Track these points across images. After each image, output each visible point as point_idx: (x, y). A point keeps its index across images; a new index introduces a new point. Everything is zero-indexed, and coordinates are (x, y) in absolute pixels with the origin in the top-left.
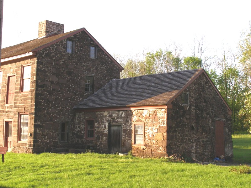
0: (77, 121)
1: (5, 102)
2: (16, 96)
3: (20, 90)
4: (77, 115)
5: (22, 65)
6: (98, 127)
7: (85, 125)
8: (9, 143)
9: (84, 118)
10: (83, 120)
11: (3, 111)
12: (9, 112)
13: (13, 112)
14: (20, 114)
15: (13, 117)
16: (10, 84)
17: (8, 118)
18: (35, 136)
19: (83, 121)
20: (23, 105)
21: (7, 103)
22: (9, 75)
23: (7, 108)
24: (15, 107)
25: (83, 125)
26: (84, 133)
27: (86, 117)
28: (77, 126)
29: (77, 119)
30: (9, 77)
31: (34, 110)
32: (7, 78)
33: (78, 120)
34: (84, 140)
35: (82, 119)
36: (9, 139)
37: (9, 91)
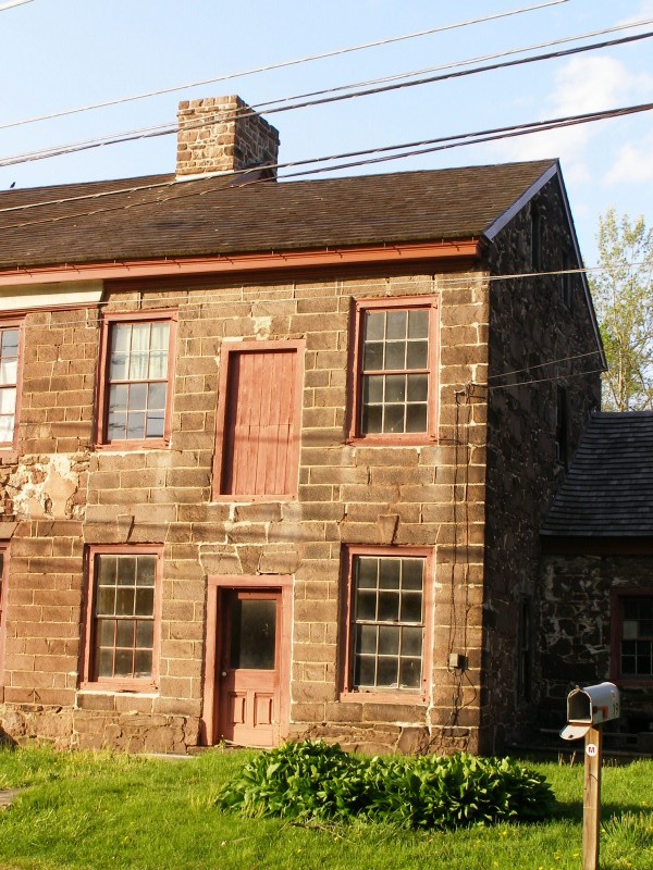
0: (549, 597)
1: (216, 483)
2: (307, 459)
3: (347, 427)
4: (550, 568)
5: (353, 303)
7: (607, 619)
8: (238, 702)
9: (604, 586)
10: (596, 592)
11: (200, 532)
12: (255, 534)
13: (291, 538)
14: (352, 551)
15: (298, 565)
16: (242, 389)
17: (248, 570)
19: (592, 597)
20: (385, 509)
21: (225, 488)
22: (234, 341)
23: (232, 515)
24: (309, 514)
25: (593, 615)
26: (604, 657)
27: (616, 581)
28: (555, 621)
29: (551, 586)
30: (234, 356)
31: (479, 535)
32: (221, 362)
33: (556, 591)
35: (590, 590)
36: (246, 680)
37: (240, 429)
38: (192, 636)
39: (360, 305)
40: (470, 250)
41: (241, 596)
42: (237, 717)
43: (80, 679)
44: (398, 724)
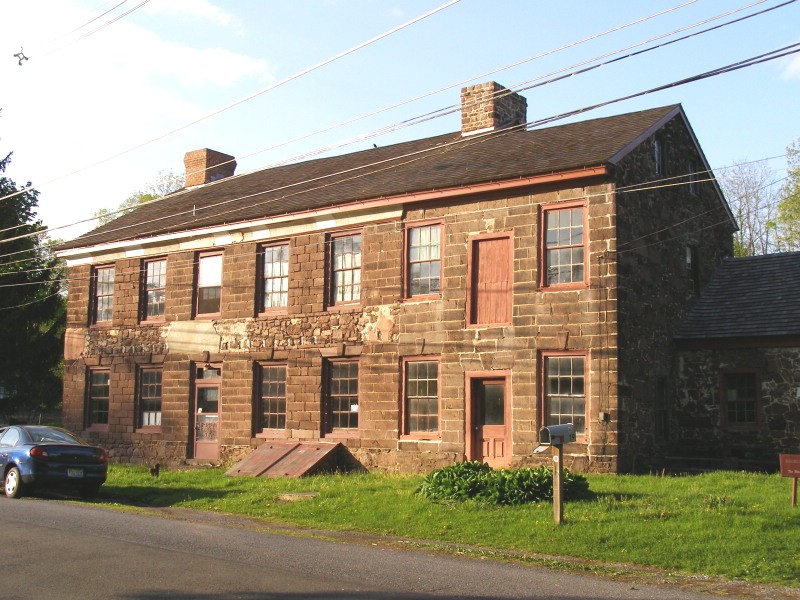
0: (682, 376)
1: (468, 318)
2: (517, 301)
3: (538, 281)
4: (681, 359)
5: (539, 207)
6: (778, 394)
7: (716, 388)
8: (485, 444)
9: (714, 368)
10: (710, 372)
11: (460, 347)
12: (489, 347)
13: (509, 348)
14: (544, 354)
15: (514, 364)
16: (481, 262)
17: (487, 368)
18: (623, 420)
19: (708, 376)
20: (560, 329)
21: (474, 321)
22: (474, 234)
23: (477, 336)
24: (519, 333)
25: (708, 386)
26: (716, 412)
27: (722, 365)
28: (685, 391)
29: (682, 369)
30: (476, 243)
31: (614, 341)
32: (468, 246)
33: (686, 373)
34: (715, 431)
35: (706, 370)
36: (489, 431)
37: (480, 285)
38: (458, 407)
39: (544, 208)
40: (601, 171)
41: (484, 383)
42: (485, 453)
43: (400, 433)
44: (572, 455)
